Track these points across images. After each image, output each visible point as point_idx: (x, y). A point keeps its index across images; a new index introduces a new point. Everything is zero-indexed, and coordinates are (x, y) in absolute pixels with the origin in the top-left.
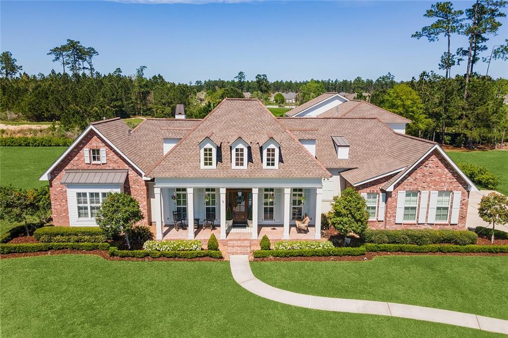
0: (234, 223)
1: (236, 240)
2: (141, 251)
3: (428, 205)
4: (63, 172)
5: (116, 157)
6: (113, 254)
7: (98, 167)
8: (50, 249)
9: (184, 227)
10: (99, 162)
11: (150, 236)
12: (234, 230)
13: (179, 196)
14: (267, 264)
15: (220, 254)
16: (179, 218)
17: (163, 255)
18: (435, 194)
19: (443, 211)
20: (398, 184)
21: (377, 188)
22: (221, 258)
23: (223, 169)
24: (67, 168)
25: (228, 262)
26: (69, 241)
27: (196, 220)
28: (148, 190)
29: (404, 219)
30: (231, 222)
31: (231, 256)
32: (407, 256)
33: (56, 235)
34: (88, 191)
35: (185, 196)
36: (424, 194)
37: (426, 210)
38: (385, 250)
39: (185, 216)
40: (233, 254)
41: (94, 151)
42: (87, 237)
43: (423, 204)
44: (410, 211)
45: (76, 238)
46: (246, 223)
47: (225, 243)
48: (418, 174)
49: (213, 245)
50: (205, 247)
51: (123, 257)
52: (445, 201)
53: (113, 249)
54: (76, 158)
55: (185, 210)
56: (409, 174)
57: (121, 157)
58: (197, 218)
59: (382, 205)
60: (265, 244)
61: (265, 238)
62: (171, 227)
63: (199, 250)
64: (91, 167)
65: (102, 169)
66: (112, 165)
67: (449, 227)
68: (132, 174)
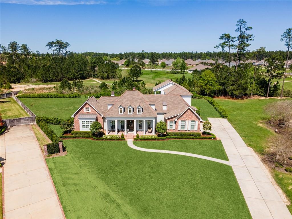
0: (129, 130)
1: (130, 135)
2: (102, 138)
3: (188, 125)
4: (78, 115)
5: (94, 110)
6: (94, 139)
7: (88, 113)
8: (76, 137)
9: (114, 131)
10: (88, 112)
11: (104, 134)
12: (129, 132)
13: (113, 122)
14: (137, 141)
15: (125, 139)
16: (113, 128)
17: (109, 139)
18: (190, 122)
19: (193, 127)
20: (179, 118)
21: (172, 120)
22: (125, 140)
23: (125, 114)
24: (79, 113)
25: (127, 141)
26: (81, 135)
27: (118, 129)
28: (103, 120)
29: (181, 129)
30: (128, 130)
31: (128, 140)
32: (178, 140)
33: (77, 133)
34: (85, 120)
35: (114, 122)
36: (187, 122)
37: (187, 126)
38: (172, 138)
39: (114, 128)
40: (128, 139)
41: (87, 108)
42: (86, 134)
43: (187, 125)
44: (183, 126)
45: (83, 134)
46: (133, 130)
47: (126, 136)
48: (185, 115)
49: (123, 136)
50: (120, 137)
51: (97, 139)
52: (193, 124)
53: (94, 137)
54: (82, 110)
55: (114, 126)
56: (182, 115)
57: (95, 110)
58: (118, 128)
59: (174, 124)
60: (138, 136)
61: (138, 134)
62: (110, 131)
63: (118, 137)
64: (86, 113)
65: (89, 114)
66: (92, 113)
67: (195, 132)
68: (98, 115)
